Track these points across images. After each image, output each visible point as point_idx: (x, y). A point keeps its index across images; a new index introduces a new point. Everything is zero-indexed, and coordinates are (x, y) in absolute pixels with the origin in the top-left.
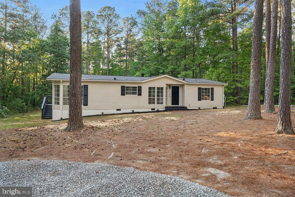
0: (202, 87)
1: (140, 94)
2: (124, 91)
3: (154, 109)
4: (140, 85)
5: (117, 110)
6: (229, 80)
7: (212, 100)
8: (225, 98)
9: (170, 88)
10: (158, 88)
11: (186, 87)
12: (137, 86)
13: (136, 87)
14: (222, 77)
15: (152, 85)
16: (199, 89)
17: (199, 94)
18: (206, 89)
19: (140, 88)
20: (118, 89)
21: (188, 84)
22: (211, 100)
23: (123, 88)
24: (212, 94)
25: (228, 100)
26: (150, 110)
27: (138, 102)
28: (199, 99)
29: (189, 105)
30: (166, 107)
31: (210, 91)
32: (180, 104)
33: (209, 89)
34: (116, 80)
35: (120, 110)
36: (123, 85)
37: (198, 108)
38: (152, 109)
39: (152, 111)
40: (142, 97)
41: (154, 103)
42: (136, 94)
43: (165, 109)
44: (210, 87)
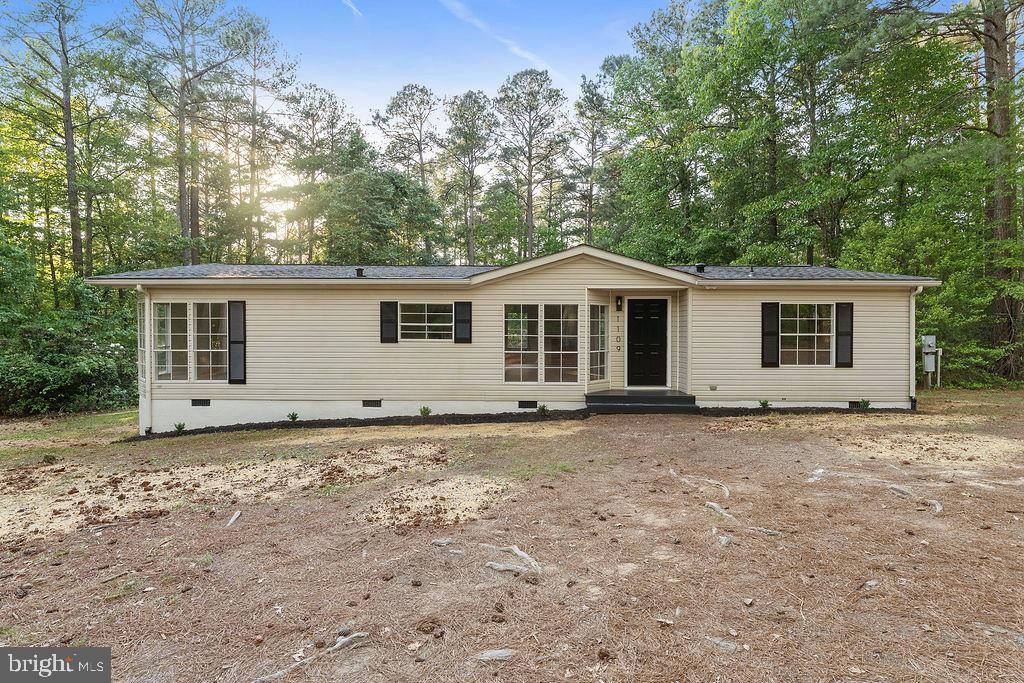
0: (784, 300)
1: (464, 338)
2: (393, 324)
3: (533, 404)
4: (463, 298)
5: (367, 403)
6: (959, 269)
7: (845, 362)
8: (940, 353)
9: (619, 308)
10: (552, 311)
11: (693, 299)
12: (448, 300)
13: (446, 308)
14: (921, 257)
15: (521, 295)
16: (769, 310)
17: (769, 334)
18: (808, 309)
19: (464, 311)
20: (367, 314)
21: (702, 289)
22: (838, 365)
23: (388, 311)
24: (846, 334)
25: (954, 363)
26: (514, 408)
27: (455, 371)
28: (769, 360)
29: (713, 388)
30: (589, 398)
31: (833, 318)
32: (672, 384)
33: (824, 309)
34: (365, 278)
35: (377, 403)
36: (389, 298)
37: (757, 405)
38: (522, 404)
39: (522, 410)
40: (473, 350)
41: (532, 376)
42: (449, 336)
43: (583, 406)
44: (832, 300)
